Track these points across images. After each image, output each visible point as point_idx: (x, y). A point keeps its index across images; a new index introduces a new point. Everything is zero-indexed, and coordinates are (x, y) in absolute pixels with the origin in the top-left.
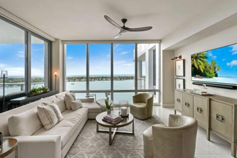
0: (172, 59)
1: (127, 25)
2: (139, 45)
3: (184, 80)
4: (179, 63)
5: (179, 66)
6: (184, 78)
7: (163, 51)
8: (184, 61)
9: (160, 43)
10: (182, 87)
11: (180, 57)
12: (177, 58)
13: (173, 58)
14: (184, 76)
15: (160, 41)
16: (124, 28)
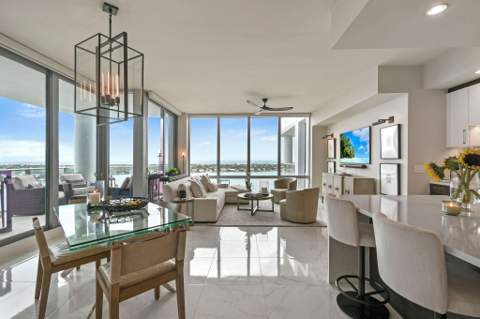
0: (323, 138)
1: (268, 104)
2: (283, 120)
3: (335, 163)
4: (331, 142)
5: (331, 147)
6: (334, 160)
7: (313, 127)
8: (335, 140)
9: (310, 117)
10: (333, 171)
11: (332, 136)
12: (328, 136)
13: (324, 136)
14: (335, 157)
15: (310, 115)
16: (265, 108)
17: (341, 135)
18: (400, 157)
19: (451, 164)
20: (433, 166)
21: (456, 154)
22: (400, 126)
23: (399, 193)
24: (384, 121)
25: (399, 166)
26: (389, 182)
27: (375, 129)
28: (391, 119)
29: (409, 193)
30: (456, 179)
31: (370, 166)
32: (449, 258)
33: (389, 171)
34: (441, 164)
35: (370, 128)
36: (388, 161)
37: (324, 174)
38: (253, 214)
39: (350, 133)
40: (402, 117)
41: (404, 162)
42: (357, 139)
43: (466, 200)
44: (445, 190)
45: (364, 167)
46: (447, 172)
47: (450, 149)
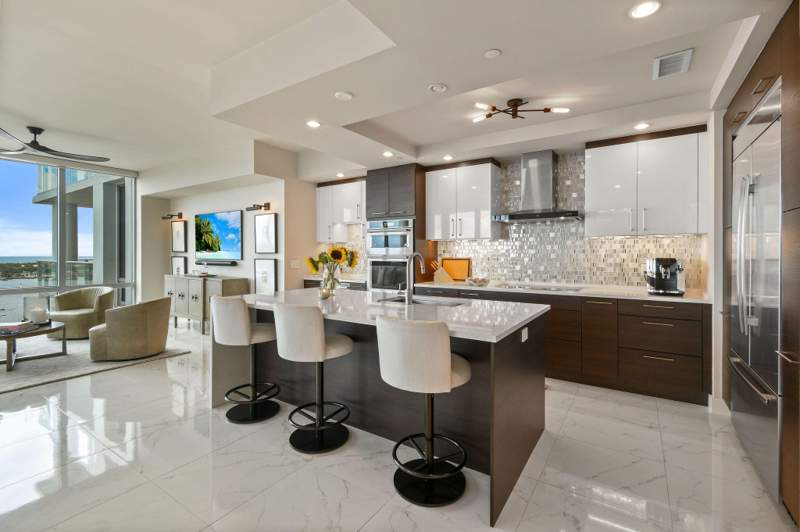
0: (164, 218)
3: (186, 259)
4: (178, 227)
5: (178, 233)
6: (185, 255)
7: (143, 197)
8: (186, 223)
9: (135, 179)
10: (182, 272)
11: (180, 216)
12: (172, 216)
13: (165, 216)
14: (186, 251)
15: (135, 175)
16: (34, 145)
17: (197, 216)
18: (276, 252)
19: (323, 258)
20: (312, 260)
21: (326, 249)
22: (276, 216)
23: (276, 289)
24: (261, 207)
25: (276, 261)
26: (266, 281)
27: (248, 215)
28: (267, 206)
29: (286, 289)
30: (326, 271)
31: (242, 262)
32: (327, 323)
33: (265, 269)
34: (316, 259)
35: (242, 212)
36: (263, 256)
37: (167, 277)
38: (10, 369)
39: (212, 215)
40: (278, 205)
41: (281, 257)
42: (223, 224)
43: (333, 288)
44: (317, 284)
45: (234, 264)
46: (320, 265)
47: (320, 243)
